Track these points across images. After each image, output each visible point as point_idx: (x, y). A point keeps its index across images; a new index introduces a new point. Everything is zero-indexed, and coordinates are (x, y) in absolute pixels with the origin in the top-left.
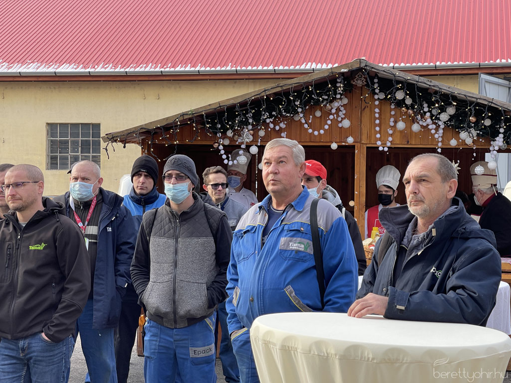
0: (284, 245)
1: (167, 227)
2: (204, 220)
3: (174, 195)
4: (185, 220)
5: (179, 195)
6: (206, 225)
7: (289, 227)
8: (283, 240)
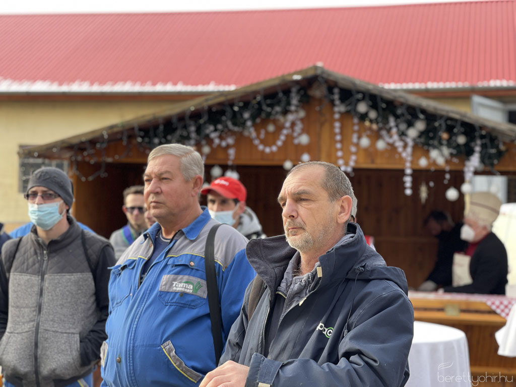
0: (166, 285)
1: (31, 260)
2: (80, 251)
3: (39, 219)
4: (55, 251)
5: (47, 218)
6: (83, 257)
7: (174, 261)
8: (165, 278)
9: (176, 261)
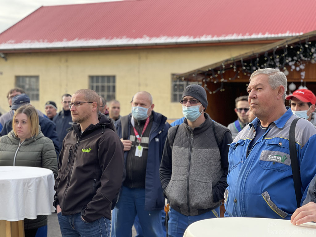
0: (264, 156)
1: (184, 139)
2: (212, 135)
3: (188, 115)
4: (197, 134)
5: (193, 114)
6: (214, 138)
7: (269, 142)
8: (263, 152)
9: (270, 142)
